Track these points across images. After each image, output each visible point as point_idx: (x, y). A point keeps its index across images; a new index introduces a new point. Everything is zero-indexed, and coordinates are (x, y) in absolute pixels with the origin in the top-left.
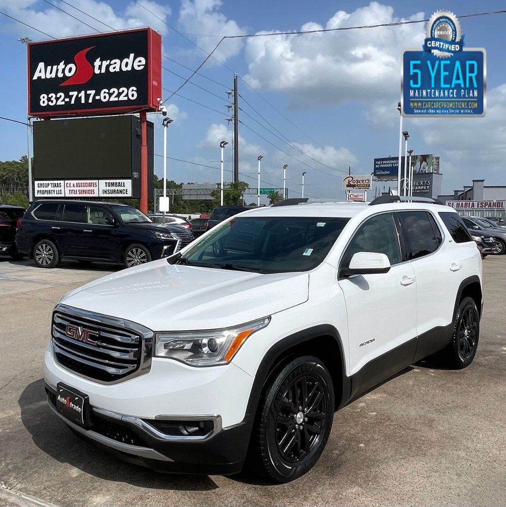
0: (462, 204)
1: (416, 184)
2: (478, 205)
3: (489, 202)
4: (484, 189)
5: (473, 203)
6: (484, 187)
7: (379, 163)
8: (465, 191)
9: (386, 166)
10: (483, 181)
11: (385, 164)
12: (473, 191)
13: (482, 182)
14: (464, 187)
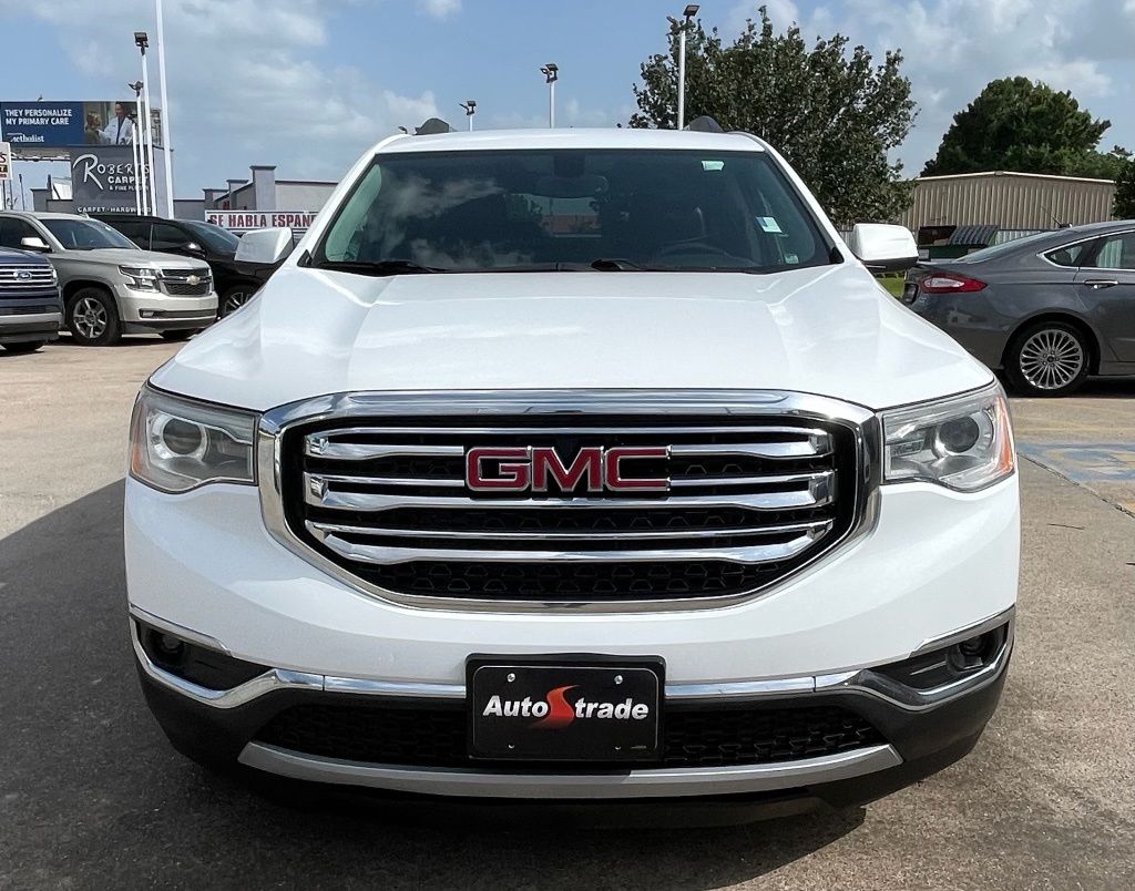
0: (241, 217)
1: (115, 169)
2: (274, 220)
3: (294, 215)
4: (278, 186)
5: (263, 217)
6: (277, 182)
7: (14, 113)
8: (233, 190)
9: (32, 122)
10: (273, 168)
11: (28, 117)
12: (255, 191)
13: (269, 172)
14: (230, 182)
